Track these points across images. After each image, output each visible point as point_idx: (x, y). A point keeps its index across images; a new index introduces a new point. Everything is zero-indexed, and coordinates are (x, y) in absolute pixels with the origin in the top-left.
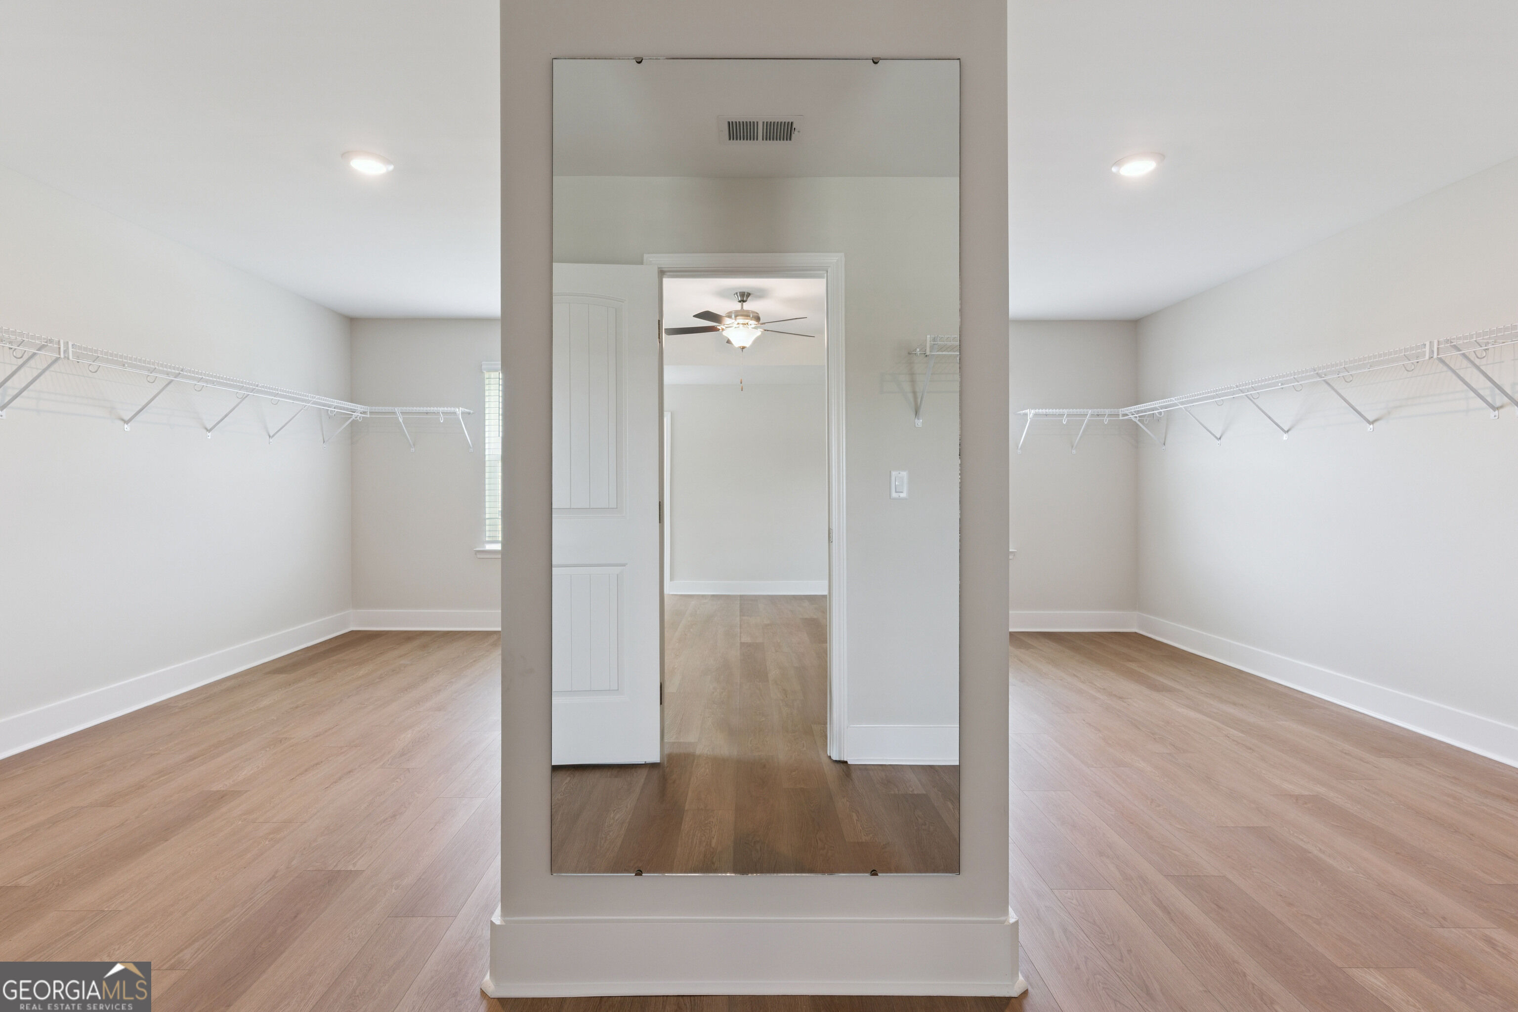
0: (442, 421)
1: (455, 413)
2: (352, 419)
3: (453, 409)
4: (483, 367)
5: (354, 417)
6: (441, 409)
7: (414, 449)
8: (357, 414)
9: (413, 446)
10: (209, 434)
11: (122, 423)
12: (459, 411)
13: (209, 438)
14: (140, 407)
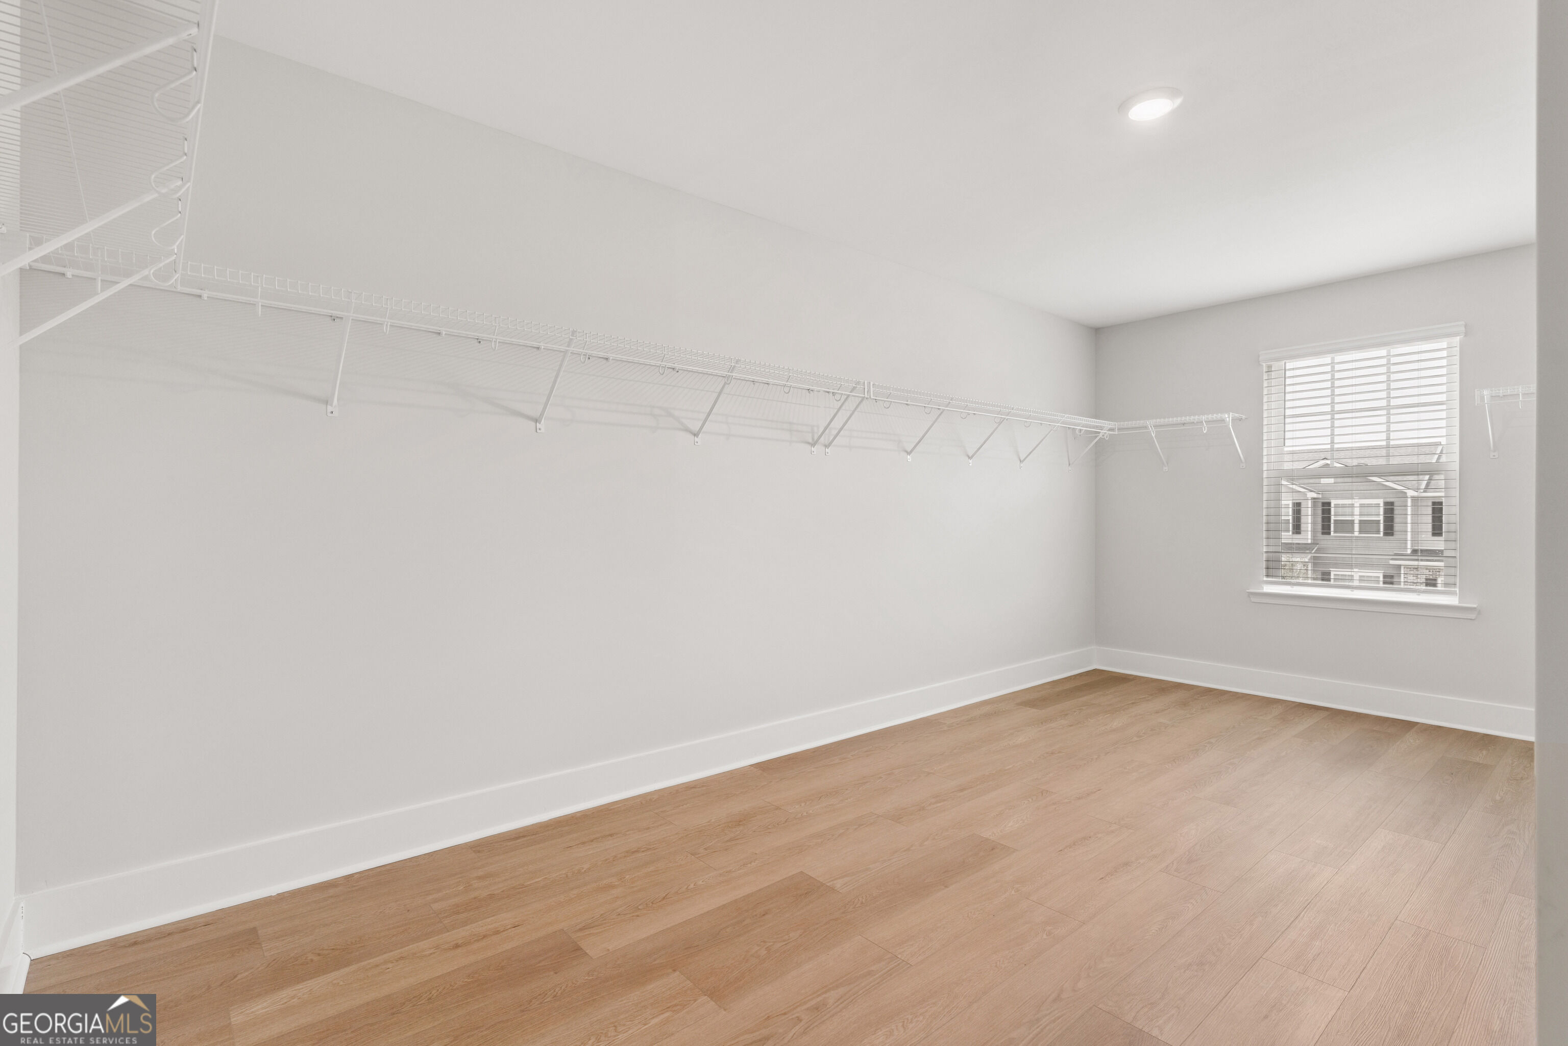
0: (1205, 432)
1: (1223, 421)
2: (1098, 438)
3: (1219, 416)
4: (1261, 358)
5: (1101, 435)
6: (1204, 418)
7: (1167, 468)
8: (1105, 432)
9: (1166, 465)
10: (971, 461)
11: (905, 454)
12: (1228, 417)
13: (971, 465)
14: (918, 439)
